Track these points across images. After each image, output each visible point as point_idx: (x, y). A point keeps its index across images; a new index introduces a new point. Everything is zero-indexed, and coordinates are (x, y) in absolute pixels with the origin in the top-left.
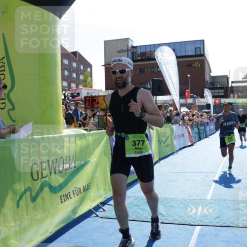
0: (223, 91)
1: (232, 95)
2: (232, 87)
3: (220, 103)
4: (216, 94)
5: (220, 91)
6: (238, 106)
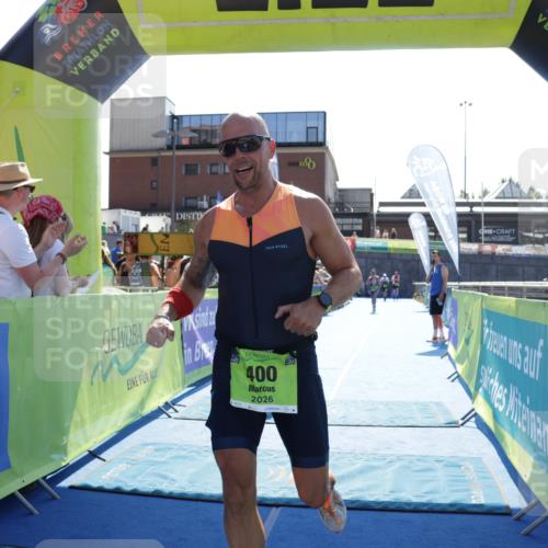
0: (360, 221)
1: (378, 232)
2: (379, 215)
4: (345, 228)
5: (356, 220)
6: (389, 254)
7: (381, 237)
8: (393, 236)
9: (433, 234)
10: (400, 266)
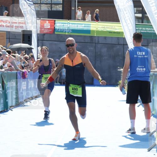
3: (54, 29)
6: (92, 37)
7: (84, 19)
8: (96, 19)
9: (140, 15)
10: (104, 50)
